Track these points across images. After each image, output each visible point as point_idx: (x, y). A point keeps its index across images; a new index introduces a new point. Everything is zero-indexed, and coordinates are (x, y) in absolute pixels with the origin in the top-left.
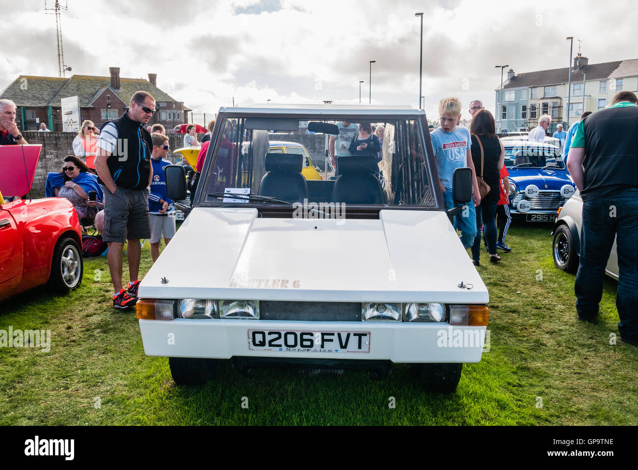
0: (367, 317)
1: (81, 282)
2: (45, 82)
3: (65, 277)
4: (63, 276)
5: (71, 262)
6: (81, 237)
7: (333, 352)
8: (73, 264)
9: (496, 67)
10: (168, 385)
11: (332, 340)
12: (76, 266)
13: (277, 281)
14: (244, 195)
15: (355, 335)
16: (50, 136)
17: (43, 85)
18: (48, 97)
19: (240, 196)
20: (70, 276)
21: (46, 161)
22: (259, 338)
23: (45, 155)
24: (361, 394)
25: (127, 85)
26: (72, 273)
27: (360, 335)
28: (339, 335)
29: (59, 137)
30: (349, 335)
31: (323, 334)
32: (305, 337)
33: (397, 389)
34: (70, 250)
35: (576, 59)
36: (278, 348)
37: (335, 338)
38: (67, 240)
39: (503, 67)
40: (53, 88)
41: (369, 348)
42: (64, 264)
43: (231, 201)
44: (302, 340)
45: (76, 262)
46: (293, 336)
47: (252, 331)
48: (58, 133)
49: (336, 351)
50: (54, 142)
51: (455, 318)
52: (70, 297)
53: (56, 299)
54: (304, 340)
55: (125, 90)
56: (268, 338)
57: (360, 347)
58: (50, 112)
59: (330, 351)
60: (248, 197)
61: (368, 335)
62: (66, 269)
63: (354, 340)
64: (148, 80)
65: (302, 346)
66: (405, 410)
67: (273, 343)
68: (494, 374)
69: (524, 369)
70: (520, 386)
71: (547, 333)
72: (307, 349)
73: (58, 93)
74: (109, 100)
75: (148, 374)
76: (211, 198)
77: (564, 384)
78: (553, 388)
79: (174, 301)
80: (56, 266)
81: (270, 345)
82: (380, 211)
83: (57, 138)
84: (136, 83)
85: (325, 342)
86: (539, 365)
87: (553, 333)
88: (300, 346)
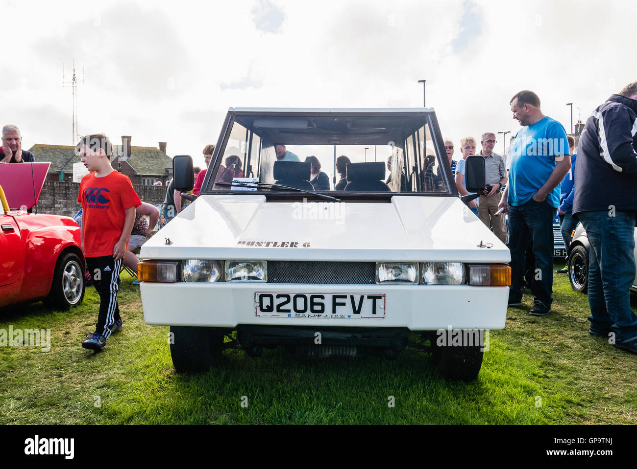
0: (381, 279)
1: (82, 301)
2: (59, 150)
3: (67, 292)
4: (65, 291)
5: (74, 278)
6: (85, 257)
7: (345, 318)
8: (75, 280)
9: (499, 133)
10: (168, 372)
11: (344, 304)
12: (77, 283)
13: (286, 243)
14: (252, 183)
15: (369, 297)
16: (60, 186)
17: (57, 153)
18: (61, 165)
19: (248, 184)
20: (71, 292)
21: (54, 210)
22: (266, 302)
23: (54, 204)
24: (375, 380)
25: (138, 152)
26: (74, 290)
27: (374, 298)
28: (352, 297)
29: (69, 187)
30: (362, 297)
31: (335, 297)
32: (316, 300)
33: (414, 376)
34: (73, 266)
35: (577, 126)
36: (286, 314)
37: (348, 301)
38: (70, 255)
39: (505, 133)
40: (66, 156)
41: (384, 313)
42: (66, 278)
43: (239, 189)
44: (313, 304)
45: (78, 279)
46: (302, 299)
47: (259, 294)
48: (68, 183)
49: (349, 316)
50: (64, 192)
51: (475, 278)
52: (70, 313)
53: (56, 313)
54: (314, 304)
55: (135, 157)
56: (277, 302)
57: (374, 312)
58: (62, 177)
59: (342, 317)
60: (256, 185)
61: (383, 298)
62: (67, 284)
63: (368, 304)
64: (158, 148)
65: (313, 311)
66: (424, 392)
67: (281, 308)
68: (518, 367)
69: (549, 364)
70: (546, 377)
71: (571, 338)
72: (317, 314)
73: (70, 160)
74: (119, 166)
75: (148, 364)
76: (218, 186)
77: (594, 377)
78: (583, 380)
79: (177, 263)
80: (58, 281)
81: (279, 310)
82: (391, 197)
83: (67, 188)
84: (147, 150)
85: (337, 306)
86: (565, 362)
87: (577, 338)
88: (310, 312)
